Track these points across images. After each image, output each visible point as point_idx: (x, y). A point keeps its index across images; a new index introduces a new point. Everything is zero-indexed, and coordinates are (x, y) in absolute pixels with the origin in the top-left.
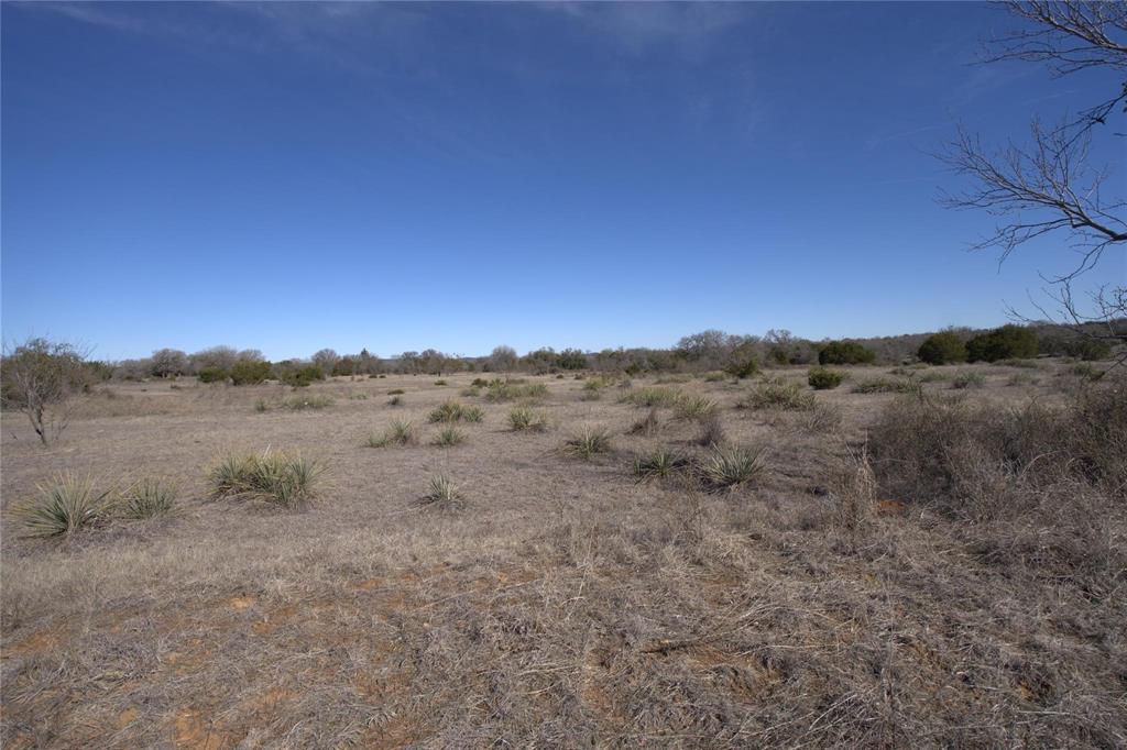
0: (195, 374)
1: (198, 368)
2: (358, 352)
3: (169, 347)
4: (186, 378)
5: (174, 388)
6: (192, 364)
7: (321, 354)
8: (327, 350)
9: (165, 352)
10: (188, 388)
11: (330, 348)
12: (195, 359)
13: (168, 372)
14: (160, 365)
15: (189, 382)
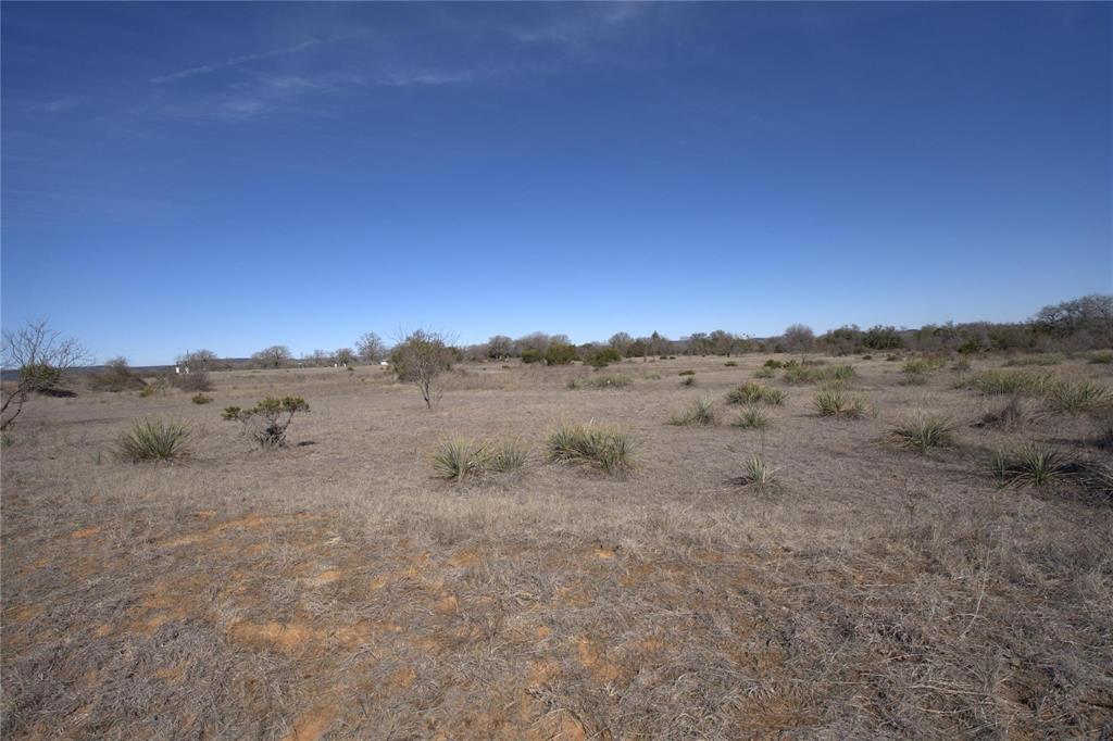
0: (518, 356)
1: (521, 351)
2: (649, 335)
3: (500, 335)
4: (513, 359)
5: (505, 367)
6: (516, 348)
7: (617, 337)
8: (622, 334)
9: (498, 338)
10: (515, 367)
11: (624, 331)
12: (518, 343)
13: (500, 354)
14: (494, 348)
15: (515, 363)
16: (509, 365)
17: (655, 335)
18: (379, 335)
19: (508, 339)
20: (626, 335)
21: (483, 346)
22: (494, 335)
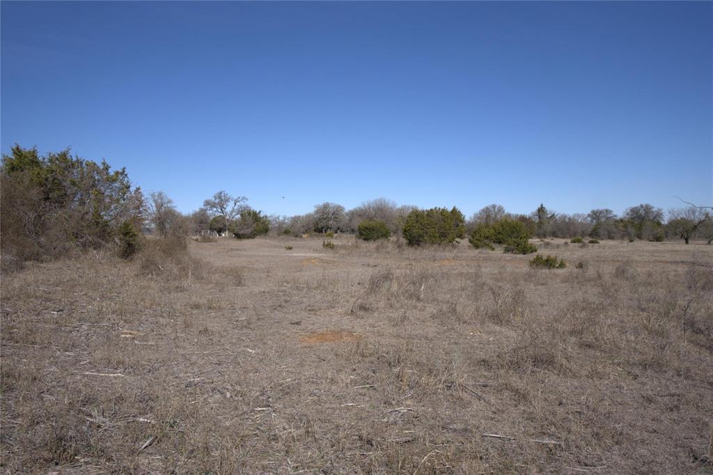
0: (353, 231)
1: (357, 223)
3: (330, 202)
4: (344, 235)
5: (329, 246)
6: (350, 220)
7: (487, 211)
8: (494, 207)
9: (326, 206)
10: (343, 247)
11: (498, 204)
13: (328, 228)
14: (320, 220)
15: (348, 240)
16: (334, 242)
17: (541, 210)
18: (170, 197)
19: (339, 209)
20: (501, 209)
21: (308, 216)
22: (321, 202)
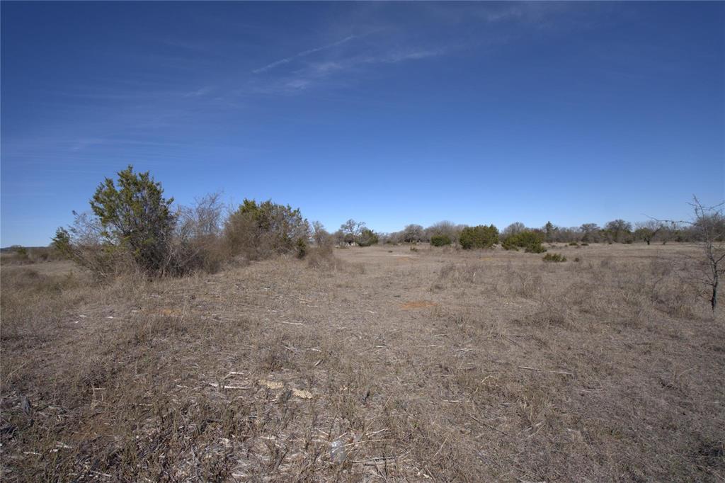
0: (428, 241)
1: (430, 237)
2: (544, 225)
3: (414, 224)
4: (423, 243)
5: (414, 250)
6: (427, 234)
7: (512, 226)
8: (517, 224)
9: (412, 226)
10: (423, 250)
11: (520, 222)
12: (428, 231)
13: (413, 239)
14: (408, 234)
15: (425, 246)
16: (418, 248)
17: (549, 225)
18: (323, 224)
19: (419, 228)
20: (522, 225)
21: (401, 232)
22: (409, 224)
